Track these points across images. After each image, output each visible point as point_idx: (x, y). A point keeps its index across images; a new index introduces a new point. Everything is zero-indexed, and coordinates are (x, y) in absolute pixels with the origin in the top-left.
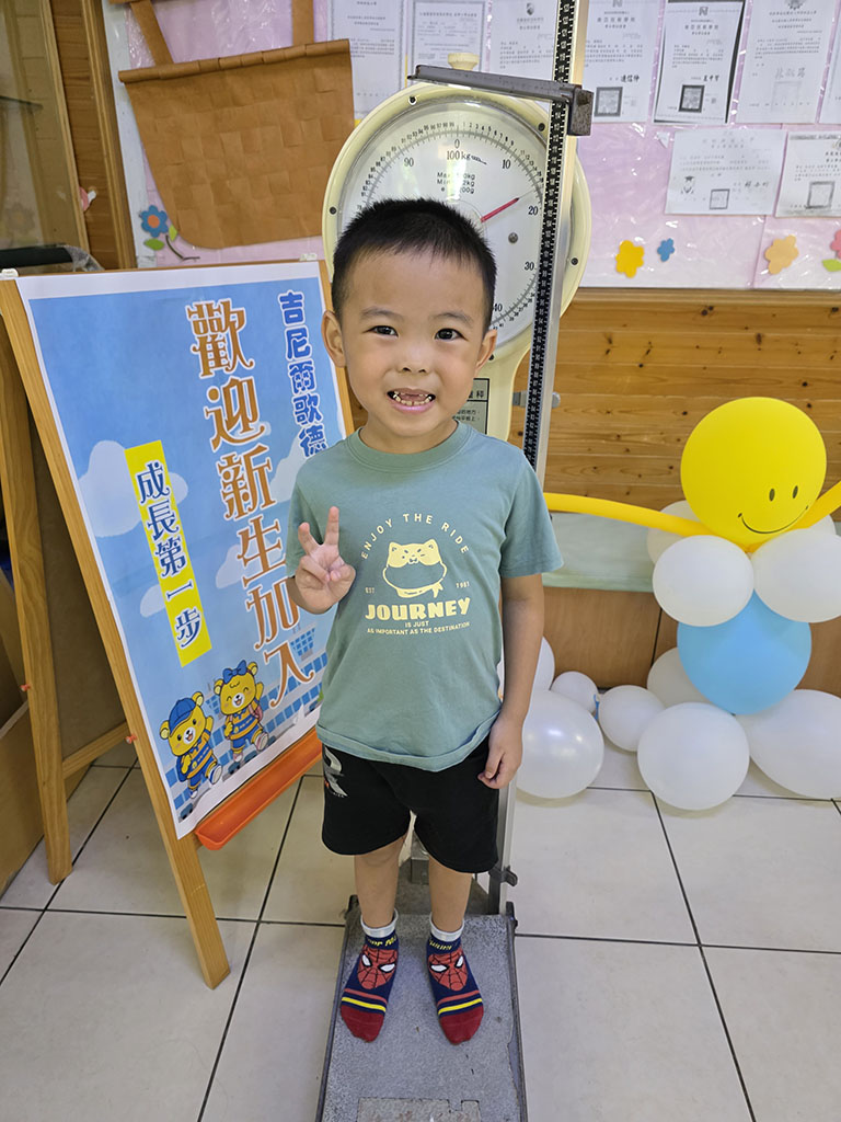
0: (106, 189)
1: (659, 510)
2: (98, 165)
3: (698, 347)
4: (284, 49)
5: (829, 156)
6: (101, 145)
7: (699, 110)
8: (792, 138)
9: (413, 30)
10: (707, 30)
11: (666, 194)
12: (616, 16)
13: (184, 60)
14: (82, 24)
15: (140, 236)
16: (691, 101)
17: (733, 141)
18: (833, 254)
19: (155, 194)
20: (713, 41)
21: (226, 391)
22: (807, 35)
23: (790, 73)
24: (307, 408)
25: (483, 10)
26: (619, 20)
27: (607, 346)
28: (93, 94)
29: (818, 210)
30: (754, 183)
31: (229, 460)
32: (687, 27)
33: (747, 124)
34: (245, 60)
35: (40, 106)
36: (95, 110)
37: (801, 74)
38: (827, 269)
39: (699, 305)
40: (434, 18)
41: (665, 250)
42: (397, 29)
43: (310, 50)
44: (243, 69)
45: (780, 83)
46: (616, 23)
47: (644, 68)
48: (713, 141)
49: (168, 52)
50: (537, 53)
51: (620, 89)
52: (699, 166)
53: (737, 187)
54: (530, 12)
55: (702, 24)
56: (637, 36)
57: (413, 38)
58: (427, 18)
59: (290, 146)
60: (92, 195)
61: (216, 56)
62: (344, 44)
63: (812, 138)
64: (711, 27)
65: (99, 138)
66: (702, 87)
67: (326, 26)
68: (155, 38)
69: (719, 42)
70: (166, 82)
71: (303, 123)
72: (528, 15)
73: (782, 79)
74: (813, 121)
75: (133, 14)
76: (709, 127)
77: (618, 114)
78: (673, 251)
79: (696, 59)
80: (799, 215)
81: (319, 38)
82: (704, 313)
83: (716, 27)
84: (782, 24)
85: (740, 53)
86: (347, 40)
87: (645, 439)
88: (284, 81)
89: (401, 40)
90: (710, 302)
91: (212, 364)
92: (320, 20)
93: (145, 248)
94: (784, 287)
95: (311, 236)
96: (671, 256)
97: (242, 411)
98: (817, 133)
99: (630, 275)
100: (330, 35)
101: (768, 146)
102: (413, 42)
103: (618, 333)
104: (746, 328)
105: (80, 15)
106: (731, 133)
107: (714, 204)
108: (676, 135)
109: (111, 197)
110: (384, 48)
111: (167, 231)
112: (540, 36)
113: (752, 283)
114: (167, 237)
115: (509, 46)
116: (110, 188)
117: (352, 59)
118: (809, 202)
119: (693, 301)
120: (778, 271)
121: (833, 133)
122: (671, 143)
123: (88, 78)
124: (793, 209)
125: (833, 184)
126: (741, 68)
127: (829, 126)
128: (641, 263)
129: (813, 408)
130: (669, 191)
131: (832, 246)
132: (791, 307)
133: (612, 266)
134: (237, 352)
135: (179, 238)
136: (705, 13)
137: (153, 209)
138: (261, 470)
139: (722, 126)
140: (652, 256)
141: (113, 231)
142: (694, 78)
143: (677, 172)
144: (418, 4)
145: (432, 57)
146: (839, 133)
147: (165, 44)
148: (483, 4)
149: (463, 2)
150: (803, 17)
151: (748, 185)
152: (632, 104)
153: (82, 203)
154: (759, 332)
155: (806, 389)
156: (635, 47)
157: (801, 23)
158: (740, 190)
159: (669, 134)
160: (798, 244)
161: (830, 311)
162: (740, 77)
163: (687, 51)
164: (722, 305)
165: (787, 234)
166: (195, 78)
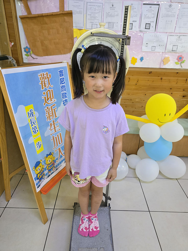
0: (16, 43)
1: (140, 117)
2: (14, 37)
3: (148, 80)
4: (57, 12)
5: (177, 40)
6: (15, 32)
7: (149, 29)
8: (169, 35)
9: (87, 9)
10: (151, 11)
13: (34, 14)
14: (11, 5)
15: (24, 53)
16: (148, 27)
17: (156, 36)
18: (177, 61)
19: (27, 44)
21: (47, 92)
22: (173, 13)
23: (169, 21)
24: (64, 95)
26: (132, 8)
27: (129, 80)
28: (13, 21)
29: (174, 51)
30: (161, 45)
31: (48, 108)
32: (147, 10)
33: (159, 32)
34: (48, 14)
36: (13, 24)
37: (171, 22)
38: (176, 64)
39: (149, 71)
40: (91, 6)
41: (142, 59)
42: (83, 9)
43: (63, 13)
44: (47, 17)
45: (167, 23)
47: (138, 19)
48: (152, 36)
49: (31, 12)
50: (114, 15)
51: (132, 24)
52: (149, 41)
54: (113, 6)
55: (150, 10)
56: (136, 12)
57: (87, 10)
58: (90, 6)
59: (58, 34)
60: (13, 44)
61: (42, 13)
63: (173, 36)
65: (15, 31)
66: (150, 24)
67: (67, 7)
68: (27, 8)
69: (154, 14)
70: (30, 19)
71: (61, 29)
72: (112, 7)
74: (174, 32)
75: (23, 3)
76: (151, 32)
77: (132, 29)
78: (143, 59)
79: (149, 18)
80: (170, 52)
81: (65, 10)
82: (150, 73)
83: (153, 11)
84: (167, 11)
86: (72, 11)
87: (137, 100)
88: (57, 19)
89: (84, 11)
90: (151, 71)
91: (44, 87)
92: (65, 6)
93: (25, 56)
94: (167, 68)
96: (143, 60)
97: (50, 97)
98: (174, 35)
99: (134, 64)
100: (68, 9)
101: (164, 37)
102: (87, 11)
103: (131, 77)
104: (159, 77)
105: (10, 3)
106: (156, 34)
107: (152, 49)
108: (144, 34)
109: (17, 44)
110: (80, 13)
111: (30, 52)
112: (115, 11)
113: (160, 67)
114: (30, 53)
115: (108, 13)
116: (17, 43)
118: (172, 49)
119: (147, 70)
120: (166, 64)
121: (178, 35)
122: (143, 36)
123: (12, 17)
124: (169, 51)
125: (178, 46)
126: (158, 20)
127: (177, 33)
128: (136, 62)
129: (173, 94)
130: (143, 46)
131: (177, 59)
132: (168, 72)
134: (49, 84)
135: (33, 54)
136: (151, 8)
137: (27, 47)
138: (54, 110)
139: (154, 33)
140: (139, 60)
141: (18, 52)
142: (148, 22)
143: (144, 42)
144: (88, 3)
145: (91, 15)
146: (179, 35)
147: (30, 10)
148: (102, 4)
149: (98, 3)
150: (172, 9)
151: (159, 45)
152: (135, 27)
153: (10, 45)
154: (162, 77)
155: (171, 90)
156: (136, 15)
157: (171, 11)
158: (158, 47)
159: (142, 34)
160: (171, 59)
161: (176, 73)
162: (158, 22)
163: (147, 16)
164: (154, 72)
165: (167, 56)
166: (37, 18)
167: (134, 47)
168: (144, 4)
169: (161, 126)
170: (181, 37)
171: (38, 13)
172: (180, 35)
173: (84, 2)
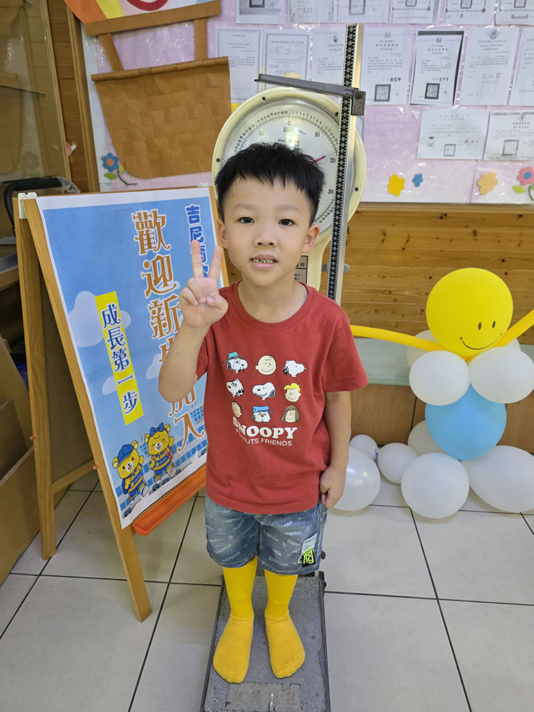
0: (82, 144)
1: (414, 336)
2: (77, 129)
3: (438, 238)
4: (190, 62)
5: (515, 125)
6: (79, 117)
7: (437, 98)
8: (493, 114)
9: (266, 51)
10: (441, 51)
11: (418, 147)
12: (387, 43)
13: (130, 68)
14: (70, 47)
15: (102, 171)
16: (432, 93)
17: (457, 116)
18: (519, 183)
19: (111, 146)
20: (445, 58)
21: (154, 262)
22: (502, 54)
23: (491, 76)
25: (307, 40)
26: (389, 45)
27: (383, 237)
28: (75, 88)
29: (509, 157)
30: (470, 141)
31: (156, 305)
32: (429, 50)
33: (466, 106)
34: (166, 68)
35: (44, 95)
36: (76, 98)
37: (498, 76)
38: (515, 191)
39: (438, 213)
40: (279, 45)
41: (417, 180)
42: (257, 52)
43: (205, 63)
44: (164, 74)
45: (485, 82)
46: (387, 47)
47: (404, 73)
48: (446, 116)
49: (121, 64)
50: (340, 64)
51: (390, 86)
52: (437, 131)
53: (460, 143)
54: (335, 41)
55: (438, 48)
57: (266, 56)
58: (275, 45)
59: (192, 119)
60: (74, 147)
61: (149, 66)
62: (226, 59)
63: (505, 114)
64: (443, 49)
65: (79, 114)
66: (439, 85)
67: (215, 49)
68: (113, 56)
69: (448, 58)
70: (119, 81)
71: (200, 105)
72: (334, 43)
73: (486, 80)
74: (505, 104)
75: (100, 42)
76: (442, 107)
77: (388, 100)
78: (422, 180)
79: (434, 68)
80: (498, 159)
81: (210, 57)
82: (441, 218)
83: (447, 49)
84: (484, 48)
85: (461, 64)
86: (227, 57)
87: (407, 293)
88: (189, 81)
89: (259, 57)
90: (444, 211)
91: (146, 247)
92: (211, 45)
93: (104, 178)
94: (489, 202)
95: (205, 171)
96: (421, 183)
97: (163, 275)
98: (508, 111)
99: (396, 195)
100: (217, 53)
101: (479, 120)
102: (266, 58)
103: (389, 229)
104: (467, 227)
105: (69, 42)
107: (446, 153)
108: (424, 112)
109: (85, 148)
110: (249, 62)
111: (117, 168)
112: (342, 55)
113: (470, 200)
114: (118, 172)
115: (322, 60)
116: (85, 143)
117: (230, 68)
118: (503, 152)
119: (434, 210)
120: (486, 193)
121: (518, 111)
122: (420, 117)
123: (73, 79)
124: (494, 156)
125: (518, 141)
126: (462, 73)
127: (515, 107)
128: (403, 188)
129: (508, 275)
130: (419, 145)
131: (518, 178)
132: (495, 214)
133: (386, 190)
134: (161, 240)
135: (125, 172)
136: (440, 41)
137: (110, 155)
138: (174, 309)
139: (451, 107)
140: (409, 183)
141: (86, 169)
142: (434, 79)
143: (424, 134)
144: (269, 36)
145: (277, 67)
146: (521, 111)
147: (118, 58)
148: (308, 36)
149: (296, 35)
150: (496, 43)
151: (466, 142)
152: (397, 94)
153: (68, 151)
154: (475, 229)
155: (504, 263)
156: (398, 61)
157: (496, 47)
158: (462, 145)
159: (419, 112)
160: (498, 177)
161: (516, 217)
162: (461, 78)
163: (429, 63)
164: (452, 213)
165: (491, 171)
166: (136, 78)
167: (396, 147)
168: (421, 33)
169: (470, 361)
170: (527, 118)
171: (140, 67)
172: (523, 113)
173: (260, 33)
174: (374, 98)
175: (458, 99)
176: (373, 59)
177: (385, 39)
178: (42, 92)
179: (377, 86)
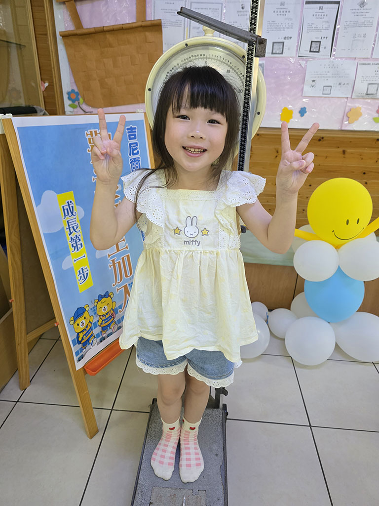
0: (53, 82)
1: (298, 229)
2: (49, 71)
4: (133, 22)
5: (376, 72)
6: (51, 63)
7: (318, 52)
8: (360, 64)
10: (323, 16)
11: (303, 87)
12: (282, 10)
13: (88, 27)
14: (44, 11)
15: (67, 102)
16: (315, 48)
17: (333, 65)
18: (378, 115)
19: (74, 85)
20: (325, 22)
22: (368, 19)
23: (359, 36)
25: (222, 7)
27: (276, 154)
28: (48, 41)
29: (371, 96)
30: (342, 84)
32: (313, 15)
33: (340, 58)
34: (115, 27)
35: (25, 46)
36: (49, 48)
37: (365, 36)
38: (375, 122)
39: (317, 137)
41: (303, 112)
43: (144, 24)
44: (113, 32)
45: (355, 40)
46: (282, 13)
47: (294, 33)
48: (325, 65)
49: (81, 24)
50: (246, 27)
51: (283, 43)
52: (318, 76)
53: (335, 85)
54: (243, 8)
55: (320, 14)
56: (291, 19)
59: (134, 65)
60: (46, 84)
61: (102, 26)
62: (158, 21)
63: (369, 64)
64: (324, 15)
65: (50, 60)
66: (320, 42)
67: (151, 13)
68: (76, 17)
69: (328, 22)
70: (80, 37)
71: (140, 55)
72: (242, 10)
73: (356, 39)
74: (369, 57)
75: (66, 6)
76: (322, 59)
77: (282, 53)
78: (306, 112)
79: (317, 30)
80: (363, 97)
81: (148, 19)
82: (320, 140)
83: (327, 15)
84: (355, 14)
85: (338, 27)
86: (161, 20)
88: (131, 37)
90: (322, 135)
92: (148, 10)
93: (69, 108)
94: (356, 129)
96: (305, 114)
98: (371, 62)
100: (153, 17)
101: (349, 68)
104: (338, 147)
105: (44, 7)
106: (333, 62)
107: (324, 92)
108: (308, 62)
109: (55, 85)
110: (177, 24)
111: (79, 100)
112: (247, 19)
113: (341, 127)
114: (79, 103)
116: (55, 82)
117: (163, 28)
118: (367, 92)
120: (353, 122)
122: (306, 65)
123: (46, 34)
124: (360, 95)
125: (378, 84)
126: (338, 33)
127: (376, 59)
128: (292, 117)
129: (368, 184)
131: (377, 111)
132: (359, 138)
133: (278, 118)
135: (84, 103)
136: (322, 9)
137: (73, 90)
139: (329, 59)
140: (296, 114)
141: (55, 100)
142: (317, 38)
143: (308, 78)
144: (192, 4)
145: (199, 28)
147: (79, 20)
148: (222, 4)
149: (213, 3)
150: (366, 11)
151: (340, 84)
152: (289, 49)
153: (42, 88)
154: (345, 149)
155: (366, 175)
156: (290, 24)
157: (365, 14)
158: (336, 87)
159: (305, 62)
160: (362, 110)
161: (375, 140)
162: (337, 38)
163: (313, 26)
164: (328, 137)
165: (357, 106)
166: (93, 35)
167: (287, 87)
168: (308, 3)
169: (339, 248)
171: (95, 26)
173: (186, 2)
174: (271, 52)
175: (334, 53)
176: (271, 22)
177: (281, 7)
178: (23, 44)
179: (274, 43)
